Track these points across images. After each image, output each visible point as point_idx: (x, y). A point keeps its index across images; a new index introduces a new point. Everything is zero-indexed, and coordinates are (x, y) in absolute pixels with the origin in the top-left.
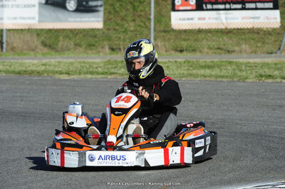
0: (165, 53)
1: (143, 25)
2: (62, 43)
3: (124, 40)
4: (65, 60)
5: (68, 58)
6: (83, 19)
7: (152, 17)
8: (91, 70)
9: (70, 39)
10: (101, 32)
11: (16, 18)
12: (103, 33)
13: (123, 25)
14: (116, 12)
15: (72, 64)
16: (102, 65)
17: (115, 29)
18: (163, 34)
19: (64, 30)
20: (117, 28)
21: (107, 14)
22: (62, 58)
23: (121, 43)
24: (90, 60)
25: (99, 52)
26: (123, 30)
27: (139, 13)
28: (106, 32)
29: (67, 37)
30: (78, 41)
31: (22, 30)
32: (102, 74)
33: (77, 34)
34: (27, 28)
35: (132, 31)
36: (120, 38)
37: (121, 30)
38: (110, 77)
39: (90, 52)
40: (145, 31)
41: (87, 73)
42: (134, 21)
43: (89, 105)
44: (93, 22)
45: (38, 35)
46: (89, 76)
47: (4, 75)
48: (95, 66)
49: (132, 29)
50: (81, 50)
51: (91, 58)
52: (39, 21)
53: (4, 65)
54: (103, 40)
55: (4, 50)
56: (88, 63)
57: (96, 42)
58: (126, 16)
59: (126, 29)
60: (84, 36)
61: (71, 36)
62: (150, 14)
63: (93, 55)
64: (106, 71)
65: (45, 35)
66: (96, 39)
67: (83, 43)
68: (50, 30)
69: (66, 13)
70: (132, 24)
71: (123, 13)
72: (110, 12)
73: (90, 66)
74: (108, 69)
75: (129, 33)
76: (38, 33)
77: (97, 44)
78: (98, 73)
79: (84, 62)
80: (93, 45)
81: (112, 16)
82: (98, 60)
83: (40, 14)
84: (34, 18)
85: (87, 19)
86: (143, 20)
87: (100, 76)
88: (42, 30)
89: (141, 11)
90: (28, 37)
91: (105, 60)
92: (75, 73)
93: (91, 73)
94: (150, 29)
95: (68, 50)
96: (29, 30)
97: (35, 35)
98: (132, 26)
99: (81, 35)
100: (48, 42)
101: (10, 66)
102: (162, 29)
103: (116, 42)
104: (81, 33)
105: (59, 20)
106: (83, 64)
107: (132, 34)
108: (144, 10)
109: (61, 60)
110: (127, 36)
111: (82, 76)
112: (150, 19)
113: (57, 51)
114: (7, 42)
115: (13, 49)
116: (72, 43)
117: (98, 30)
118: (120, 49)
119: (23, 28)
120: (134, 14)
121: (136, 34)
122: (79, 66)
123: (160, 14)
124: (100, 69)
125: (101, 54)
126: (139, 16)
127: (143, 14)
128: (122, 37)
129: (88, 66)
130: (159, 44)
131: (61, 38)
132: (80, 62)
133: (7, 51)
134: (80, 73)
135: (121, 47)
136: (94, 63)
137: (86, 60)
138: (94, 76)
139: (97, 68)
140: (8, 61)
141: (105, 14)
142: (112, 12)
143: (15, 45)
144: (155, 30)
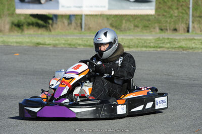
0: (199, 32)
1: (184, 12)
2: (124, 24)
3: (170, 23)
4: (126, 37)
5: (129, 36)
6: (140, 8)
7: (191, 6)
8: (145, 44)
9: (130, 22)
10: (153, 17)
11: (91, 7)
12: (155, 18)
13: (169, 12)
14: (165, 2)
15: (132, 40)
16: (153, 41)
17: (163, 15)
18: (199, 19)
19: (126, 15)
20: (165, 14)
21: (158, 4)
22: (125, 36)
23: (168, 25)
24: (145, 38)
25: (152, 32)
26: (170, 15)
27: (181, 3)
28: (157, 17)
29: (128, 20)
30: (136, 24)
31: (96, 15)
32: (154, 47)
33: (136, 18)
34: (100, 13)
35: (176, 17)
36: (167, 21)
37: (168, 15)
38: (159, 50)
39: (145, 31)
40: (186, 16)
41: (142, 47)
42: (178, 9)
43: (143, 70)
44: (148, 10)
45: (108, 19)
46: (144, 49)
47: (83, 47)
48: (148, 41)
49: (176, 15)
50: (139, 30)
51: (145, 36)
52: (109, 9)
53: (82, 41)
54: (155, 23)
55: (83, 30)
56: (143, 39)
57: (149, 24)
58: (172, 5)
59: (172, 15)
60: (141, 20)
61: (131, 19)
62: (189, 4)
63: (147, 34)
64: (156, 45)
65: (113, 19)
66: (150, 22)
67: (140, 25)
68: (116, 16)
69: (129, 3)
70: (176, 11)
71: (169, 4)
72: (160, 3)
73: (145, 42)
74: (158, 44)
75: (174, 18)
76: (108, 17)
77: (150, 26)
78: (150, 47)
79: (141, 39)
80: (148, 27)
81: (161, 6)
82: (151, 38)
83: (109, 4)
84: (105, 7)
85: (143, 8)
86: (184, 8)
87: (152, 49)
88: (110, 15)
89: (183, 2)
90: (100, 20)
91: (156, 38)
92: (134, 46)
93: (146, 47)
94: (189, 15)
95: (130, 30)
96: (101, 15)
97: (105, 19)
98: (176, 13)
99: (139, 19)
100: (115, 24)
101: (87, 41)
102: (198, 15)
103: (164, 25)
104: (139, 17)
105: (123, 8)
106: (140, 41)
107: (176, 18)
108: (185, 1)
109: (124, 37)
110: (172, 20)
111: (139, 49)
112: (189, 8)
113: (121, 31)
114: (85, 24)
115: (89, 29)
116: (133, 25)
117: (151, 15)
118: (167, 30)
119: (97, 13)
120: (178, 4)
121: (179, 19)
122: (137, 42)
123: (197, 4)
124: (152, 44)
125: (153, 33)
126: (182, 5)
127: (184, 4)
128: (169, 21)
129: (143, 42)
130: (196, 26)
131: (124, 22)
132: (137, 39)
133: (85, 30)
134: (137, 47)
135: (168, 28)
136: (147, 40)
137: (142, 38)
138: (148, 49)
139: (150, 43)
140: (85, 37)
141: (156, 4)
142: (162, 2)
143: (91, 26)
144: (193, 16)
